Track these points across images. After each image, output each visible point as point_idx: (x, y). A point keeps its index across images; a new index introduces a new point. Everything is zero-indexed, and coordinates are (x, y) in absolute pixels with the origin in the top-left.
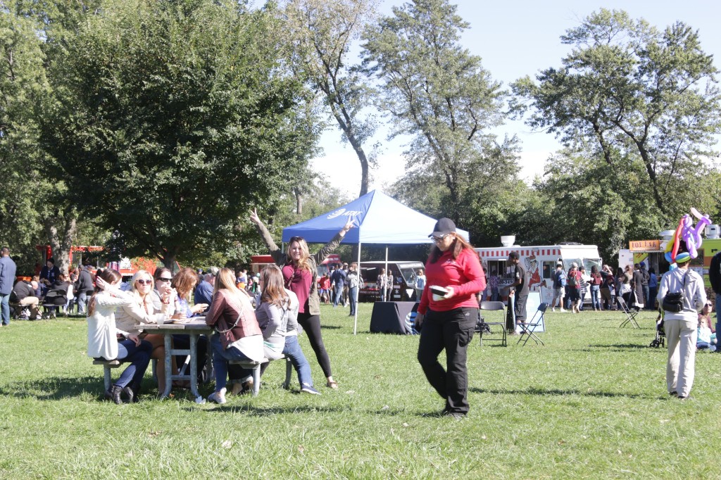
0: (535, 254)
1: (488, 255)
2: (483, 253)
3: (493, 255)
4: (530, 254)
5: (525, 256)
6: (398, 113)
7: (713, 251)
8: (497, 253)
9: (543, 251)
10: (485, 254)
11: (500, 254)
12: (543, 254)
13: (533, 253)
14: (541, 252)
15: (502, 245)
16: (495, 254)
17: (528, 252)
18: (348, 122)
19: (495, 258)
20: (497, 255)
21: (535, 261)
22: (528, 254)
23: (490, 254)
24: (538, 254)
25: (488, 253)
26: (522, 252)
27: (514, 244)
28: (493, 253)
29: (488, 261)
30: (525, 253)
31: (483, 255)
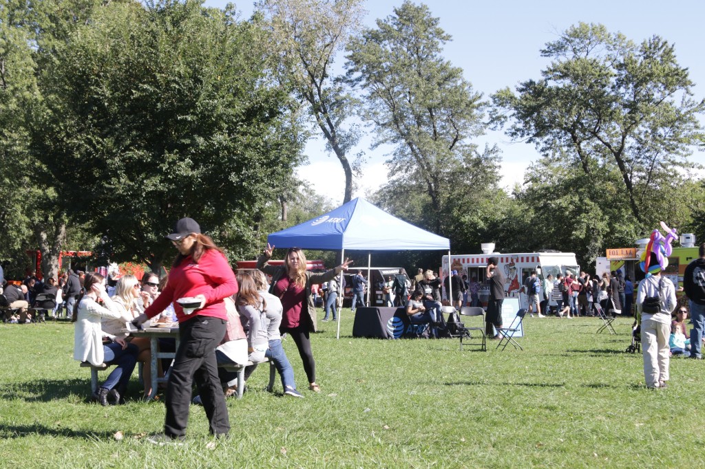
1: (468, 262)
2: (464, 260)
3: (473, 262)
4: (510, 261)
6: (381, 122)
7: (687, 259)
8: (478, 259)
9: (522, 258)
10: (466, 261)
11: (480, 260)
12: (522, 261)
14: (520, 260)
15: (482, 252)
16: (475, 261)
17: (507, 259)
18: (333, 131)
19: (475, 264)
20: (478, 262)
22: (507, 261)
23: (471, 261)
24: (517, 261)
25: (468, 260)
27: (494, 251)
28: (473, 259)
29: (469, 268)
30: (505, 260)
31: (464, 262)
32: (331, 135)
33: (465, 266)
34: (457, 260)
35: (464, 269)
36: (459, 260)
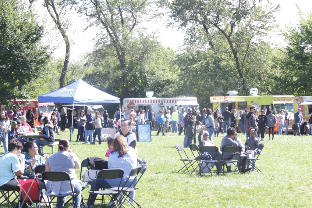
0: (163, 102)
1: (138, 102)
2: (135, 101)
3: (141, 102)
5: (158, 103)
6: (89, 14)
7: (251, 102)
9: (167, 101)
10: (137, 102)
11: (145, 102)
12: (167, 102)
13: (162, 102)
14: (166, 101)
15: (146, 97)
16: (142, 102)
17: (159, 101)
18: (58, 18)
19: (142, 104)
20: (143, 102)
21: (163, 106)
22: (159, 102)
24: (165, 102)
25: (138, 101)
26: (157, 101)
27: (153, 96)
28: (141, 101)
29: (138, 106)
31: (135, 102)
32: (56, 19)
33: (136, 105)
34: (132, 101)
35: (136, 106)
36: (133, 101)
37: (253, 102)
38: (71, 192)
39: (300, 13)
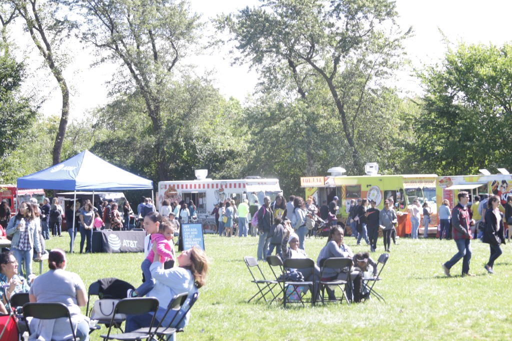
0: (224, 187)
1: (182, 188)
2: (178, 186)
3: (187, 188)
4: (219, 187)
5: (215, 189)
6: (99, 44)
7: (367, 186)
8: (191, 186)
9: (231, 185)
10: (180, 187)
11: (193, 186)
12: (230, 187)
13: (222, 186)
14: (228, 186)
15: (196, 178)
16: (189, 187)
17: (217, 185)
18: (49, 49)
19: (189, 190)
20: (191, 187)
21: (224, 193)
22: (217, 187)
23: (184, 187)
24: (226, 187)
25: (182, 186)
26: (213, 185)
27: (207, 177)
28: (187, 186)
29: (183, 194)
30: (215, 186)
31: (178, 188)
32: (47, 52)
33: (179, 192)
34: (172, 185)
35: (178, 194)
36: (174, 185)
37: (370, 185)
38: (71, 337)
39: (445, 40)
